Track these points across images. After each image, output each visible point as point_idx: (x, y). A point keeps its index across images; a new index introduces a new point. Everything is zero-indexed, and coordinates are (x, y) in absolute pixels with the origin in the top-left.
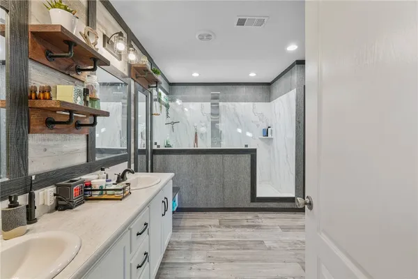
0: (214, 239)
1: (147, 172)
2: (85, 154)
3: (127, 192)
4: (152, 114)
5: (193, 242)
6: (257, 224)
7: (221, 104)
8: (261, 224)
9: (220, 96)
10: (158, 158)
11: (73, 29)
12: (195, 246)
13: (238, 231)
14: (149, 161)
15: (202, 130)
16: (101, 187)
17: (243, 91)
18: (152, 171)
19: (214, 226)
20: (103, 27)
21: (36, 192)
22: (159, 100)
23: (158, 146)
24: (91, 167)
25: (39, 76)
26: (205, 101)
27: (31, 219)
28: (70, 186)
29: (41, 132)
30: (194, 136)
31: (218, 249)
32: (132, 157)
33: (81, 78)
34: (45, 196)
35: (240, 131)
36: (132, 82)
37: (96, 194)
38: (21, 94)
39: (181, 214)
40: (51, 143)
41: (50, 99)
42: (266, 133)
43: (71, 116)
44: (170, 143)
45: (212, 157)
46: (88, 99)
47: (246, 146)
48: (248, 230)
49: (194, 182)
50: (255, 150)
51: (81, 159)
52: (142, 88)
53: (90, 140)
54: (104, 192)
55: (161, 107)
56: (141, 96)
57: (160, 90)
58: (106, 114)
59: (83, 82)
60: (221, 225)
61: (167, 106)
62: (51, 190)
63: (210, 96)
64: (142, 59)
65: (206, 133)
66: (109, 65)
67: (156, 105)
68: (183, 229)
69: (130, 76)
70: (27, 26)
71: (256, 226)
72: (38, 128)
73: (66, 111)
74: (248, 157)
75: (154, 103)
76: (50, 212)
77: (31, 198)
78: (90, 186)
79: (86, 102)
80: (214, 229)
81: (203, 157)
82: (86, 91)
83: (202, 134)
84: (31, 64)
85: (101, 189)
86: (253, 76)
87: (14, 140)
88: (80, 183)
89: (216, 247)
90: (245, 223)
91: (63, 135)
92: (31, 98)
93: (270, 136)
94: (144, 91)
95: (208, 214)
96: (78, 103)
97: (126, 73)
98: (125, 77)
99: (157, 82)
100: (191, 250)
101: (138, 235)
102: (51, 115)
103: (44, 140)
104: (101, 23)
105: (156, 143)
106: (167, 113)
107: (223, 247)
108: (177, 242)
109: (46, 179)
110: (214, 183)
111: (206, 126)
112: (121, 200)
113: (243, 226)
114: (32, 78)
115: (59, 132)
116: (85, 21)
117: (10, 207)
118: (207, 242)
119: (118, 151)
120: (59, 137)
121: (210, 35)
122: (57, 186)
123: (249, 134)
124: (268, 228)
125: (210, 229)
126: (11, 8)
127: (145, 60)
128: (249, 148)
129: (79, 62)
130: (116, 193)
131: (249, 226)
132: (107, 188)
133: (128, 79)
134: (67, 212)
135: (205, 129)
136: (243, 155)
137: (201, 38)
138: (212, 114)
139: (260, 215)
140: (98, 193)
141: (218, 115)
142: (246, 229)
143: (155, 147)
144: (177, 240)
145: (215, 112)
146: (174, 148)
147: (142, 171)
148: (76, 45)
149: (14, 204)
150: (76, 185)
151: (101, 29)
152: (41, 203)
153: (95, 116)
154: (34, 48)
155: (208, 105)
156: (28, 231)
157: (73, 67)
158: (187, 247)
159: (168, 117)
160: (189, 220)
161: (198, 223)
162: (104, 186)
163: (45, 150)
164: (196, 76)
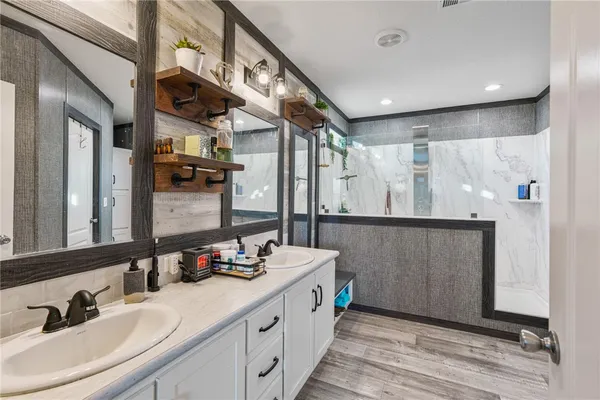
0: (399, 365)
1: (309, 246)
2: (219, 217)
3: (261, 270)
4: (317, 166)
5: (366, 362)
6: (491, 360)
7: (432, 144)
8: (501, 362)
9: (430, 132)
10: (326, 227)
11: (196, 68)
12: (368, 369)
13: (450, 364)
14: (313, 232)
15: (399, 187)
16: (230, 260)
17: (476, 119)
18: (317, 246)
19: (407, 344)
20: (244, 59)
21: (160, 258)
22: (331, 146)
23: (327, 211)
24: (225, 233)
25: (165, 128)
26: (404, 141)
27: (153, 286)
28: (194, 254)
29: (166, 190)
30: (385, 198)
31: (404, 385)
32: (285, 225)
33: (214, 125)
34: (169, 263)
35: (468, 188)
36: (287, 123)
37: (224, 268)
38: (146, 149)
39: (354, 313)
40: (178, 203)
41: (172, 152)
42: (525, 193)
43: (194, 170)
44: (348, 207)
45: (409, 232)
46: (215, 150)
47: (474, 215)
48: (470, 366)
49: (377, 268)
50: (492, 224)
51: (214, 223)
52: (301, 130)
53: (226, 200)
54: (234, 267)
55: (333, 155)
56: (301, 142)
57: (331, 131)
58: (241, 168)
59: (215, 129)
60: (418, 344)
61: (344, 153)
62: (176, 257)
63: (411, 133)
64: (300, 91)
65: (405, 192)
66: (244, 105)
67: (325, 152)
68: (355, 337)
69: (282, 116)
70: (154, 74)
71: (488, 363)
72: (164, 185)
73: (189, 165)
74: (477, 237)
75: (321, 150)
76: (176, 282)
77: (155, 263)
78: (219, 257)
79: (214, 154)
80: (403, 349)
81: (392, 230)
82: (214, 141)
83: (398, 195)
84: (157, 115)
85: (230, 263)
86: (493, 90)
87: (139, 199)
88: (205, 252)
89: (402, 380)
90: (467, 353)
91: (192, 194)
92: (156, 153)
93: (533, 197)
94: (304, 134)
95: (400, 322)
96: (203, 157)
97: (277, 113)
98: (276, 117)
99: (323, 120)
100: (360, 373)
101: (260, 330)
102: (177, 170)
103: (171, 199)
104: (242, 53)
105: (323, 207)
106: (344, 163)
107: (415, 383)
108: (341, 355)
109: (171, 244)
110: (411, 274)
111: (405, 181)
112: (250, 279)
113: (462, 358)
114: (159, 131)
115: (186, 190)
116: (220, 56)
117: (131, 270)
118: (388, 368)
119: (264, 215)
120: (187, 196)
121: (397, 36)
122: (184, 253)
123: (487, 195)
124: (514, 373)
125: (396, 347)
126: (138, 58)
127: (304, 92)
128: (479, 218)
129: (211, 106)
130: (245, 269)
131: (473, 361)
132: (238, 262)
133: (279, 120)
134: (190, 285)
135: (404, 187)
136: (469, 232)
137: (384, 43)
138: (415, 162)
139: (501, 344)
140: (227, 266)
141: (427, 162)
142: (465, 363)
143: (322, 212)
144: (342, 351)
145: (421, 158)
146: (353, 213)
147: (301, 245)
148: (200, 86)
149: (134, 267)
150: (202, 253)
151: (242, 61)
152: (166, 270)
153: (225, 171)
154: (160, 97)
155: (408, 149)
156: (146, 299)
157: (204, 114)
158: (354, 366)
159: (344, 168)
160: (367, 326)
161: (381, 334)
162: (234, 258)
163: (172, 211)
164: (386, 105)
